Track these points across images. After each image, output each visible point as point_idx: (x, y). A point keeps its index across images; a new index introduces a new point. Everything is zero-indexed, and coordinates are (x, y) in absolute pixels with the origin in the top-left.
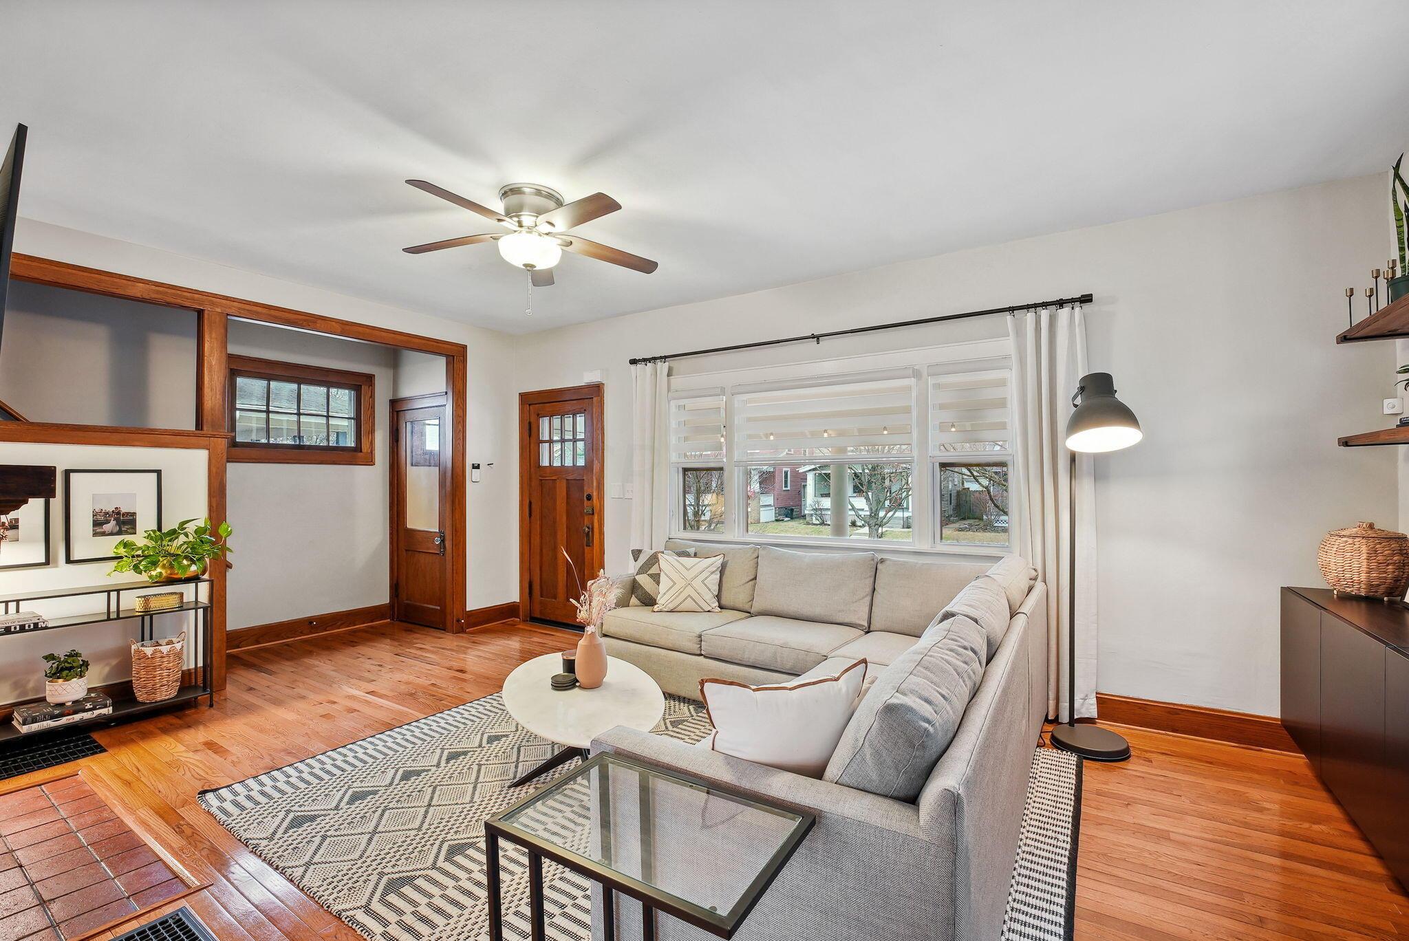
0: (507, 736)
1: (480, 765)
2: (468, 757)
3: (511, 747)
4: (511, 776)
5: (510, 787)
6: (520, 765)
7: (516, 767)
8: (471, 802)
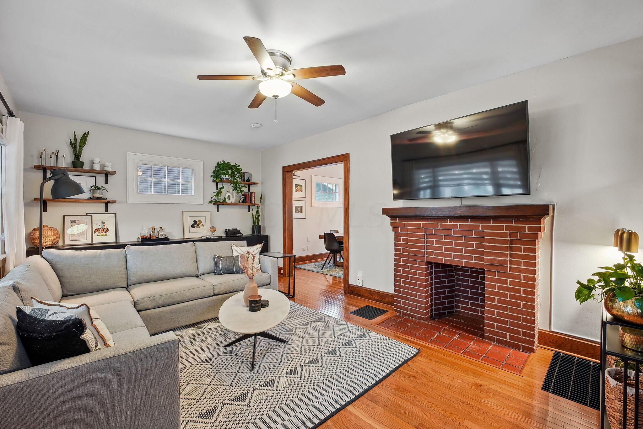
0: (286, 373)
1: (301, 354)
2: (307, 360)
3: (285, 363)
4: (287, 346)
5: (288, 342)
6: (282, 351)
7: (284, 351)
8: (303, 338)
